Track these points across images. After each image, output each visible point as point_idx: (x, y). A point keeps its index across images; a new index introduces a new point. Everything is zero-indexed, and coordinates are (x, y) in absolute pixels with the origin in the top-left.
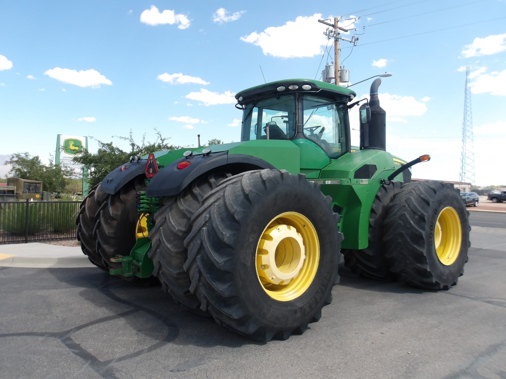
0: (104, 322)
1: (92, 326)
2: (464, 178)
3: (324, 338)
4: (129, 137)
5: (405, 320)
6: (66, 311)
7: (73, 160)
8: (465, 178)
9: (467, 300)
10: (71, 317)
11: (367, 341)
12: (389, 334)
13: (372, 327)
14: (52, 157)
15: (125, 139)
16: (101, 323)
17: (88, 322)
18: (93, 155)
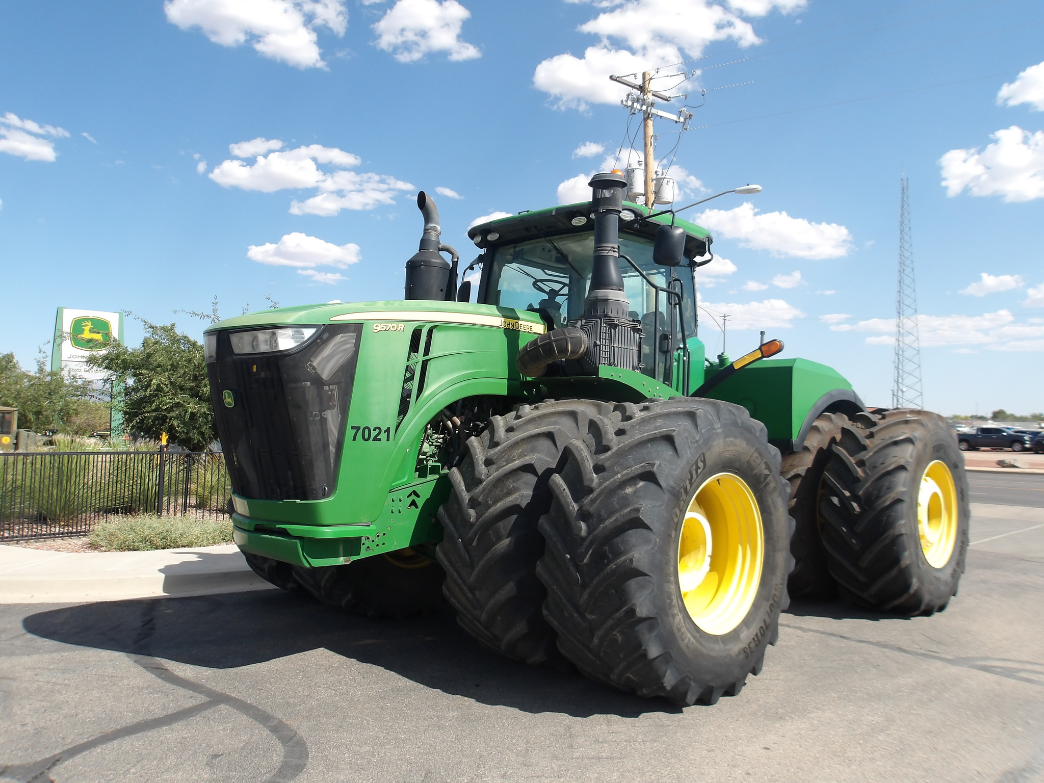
0: (133, 736)
1: (104, 746)
2: (900, 400)
3: (639, 764)
4: (211, 313)
5: (813, 715)
6: (45, 710)
7: (87, 362)
8: (904, 400)
9: (939, 664)
10: (57, 723)
11: (734, 769)
12: (781, 751)
13: (743, 735)
14: (44, 355)
15: (203, 317)
16: (125, 738)
17: (94, 737)
18: (130, 350)
